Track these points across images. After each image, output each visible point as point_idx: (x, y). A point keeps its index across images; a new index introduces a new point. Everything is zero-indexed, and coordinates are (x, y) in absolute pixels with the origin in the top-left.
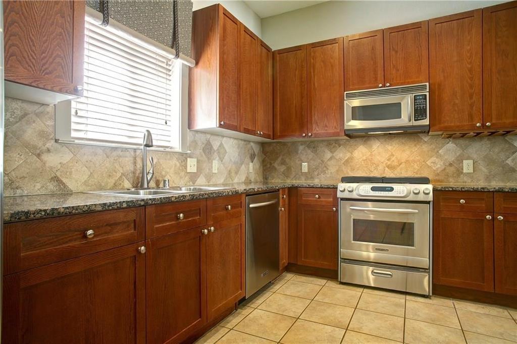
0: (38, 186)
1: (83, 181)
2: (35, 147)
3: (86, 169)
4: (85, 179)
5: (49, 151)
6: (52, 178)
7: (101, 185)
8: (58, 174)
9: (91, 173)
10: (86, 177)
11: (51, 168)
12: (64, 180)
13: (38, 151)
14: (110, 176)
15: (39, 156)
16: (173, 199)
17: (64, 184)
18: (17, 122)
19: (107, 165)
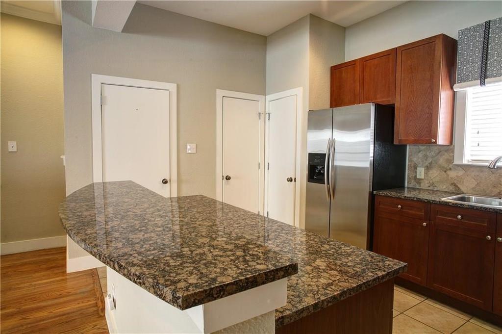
0: (445, 187)
1: (471, 187)
2: (443, 167)
3: (474, 180)
4: (473, 187)
5: (450, 169)
6: (452, 184)
7: (485, 192)
8: (455, 182)
9: (478, 183)
10: (474, 186)
11: (452, 178)
12: (459, 186)
13: (445, 170)
14: (495, 187)
15: (445, 172)
16: (450, 204)
17: (458, 188)
18: (436, 156)
19: (492, 179)
